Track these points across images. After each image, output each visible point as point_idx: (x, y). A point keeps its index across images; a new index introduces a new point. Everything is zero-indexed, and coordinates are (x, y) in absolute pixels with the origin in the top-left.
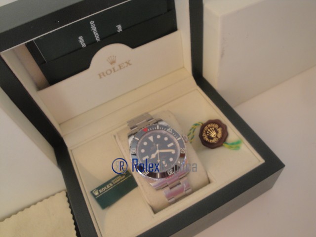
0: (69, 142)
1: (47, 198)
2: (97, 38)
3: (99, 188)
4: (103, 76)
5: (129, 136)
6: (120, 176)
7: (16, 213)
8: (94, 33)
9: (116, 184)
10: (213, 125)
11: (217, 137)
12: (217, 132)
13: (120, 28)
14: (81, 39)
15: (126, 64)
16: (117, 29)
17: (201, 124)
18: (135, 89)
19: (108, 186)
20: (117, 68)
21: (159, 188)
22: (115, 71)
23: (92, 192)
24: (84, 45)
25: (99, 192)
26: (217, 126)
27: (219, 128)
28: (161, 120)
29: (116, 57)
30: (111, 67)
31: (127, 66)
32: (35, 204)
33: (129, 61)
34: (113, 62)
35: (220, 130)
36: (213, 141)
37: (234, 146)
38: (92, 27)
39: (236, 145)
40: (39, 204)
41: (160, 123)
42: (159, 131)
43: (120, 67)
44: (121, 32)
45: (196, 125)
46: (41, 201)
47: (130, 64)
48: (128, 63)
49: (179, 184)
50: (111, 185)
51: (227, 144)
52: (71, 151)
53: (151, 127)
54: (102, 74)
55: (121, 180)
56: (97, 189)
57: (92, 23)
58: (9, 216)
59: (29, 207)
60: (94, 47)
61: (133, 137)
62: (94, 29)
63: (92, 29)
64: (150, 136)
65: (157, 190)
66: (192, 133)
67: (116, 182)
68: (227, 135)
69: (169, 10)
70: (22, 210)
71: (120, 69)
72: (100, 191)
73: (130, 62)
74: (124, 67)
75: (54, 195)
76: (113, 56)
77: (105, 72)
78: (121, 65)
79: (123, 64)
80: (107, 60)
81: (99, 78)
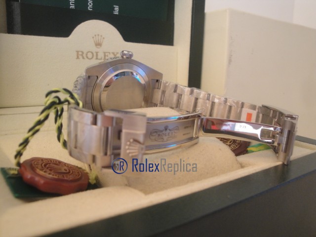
4: (80, 57)
20: (101, 55)
29: (104, 38)
30: (94, 49)
54: (80, 53)
76: (101, 36)
77: (85, 52)
78: (107, 54)
79: (110, 53)
80: (93, 38)
81: (76, 57)
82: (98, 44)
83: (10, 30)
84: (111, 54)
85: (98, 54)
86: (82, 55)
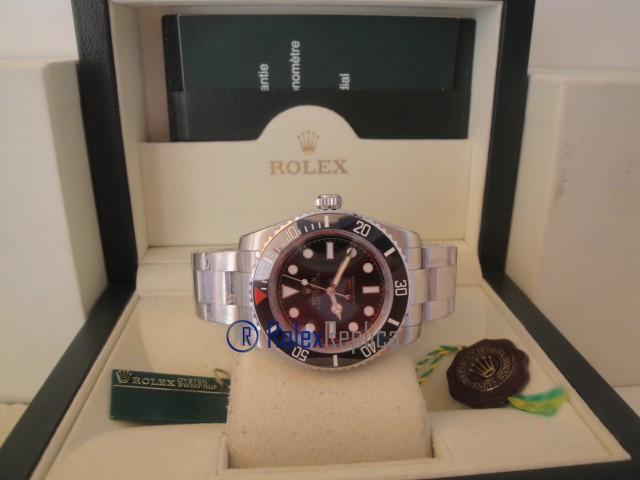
2: (296, 85)
3: (137, 374)
4: (278, 171)
6: (205, 382)
8: (294, 69)
10: (493, 350)
11: (495, 376)
13: (345, 82)
15: (333, 167)
16: (339, 80)
17: (460, 348)
19: (161, 383)
22: (306, 172)
23: (115, 371)
24: (265, 87)
25: (131, 380)
29: (318, 137)
30: (301, 156)
31: (336, 172)
33: (344, 161)
37: (537, 404)
38: (292, 54)
39: (547, 405)
43: (321, 166)
44: (346, 90)
45: (446, 348)
47: (344, 171)
51: (522, 397)
52: (139, 298)
54: (277, 165)
55: (201, 389)
57: (295, 44)
62: (295, 59)
63: (291, 57)
67: (186, 386)
69: (455, 88)
71: (320, 172)
73: (345, 166)
74: (329, 172)
76: (314, 133)
77: (285, 163)
78: (323, 164)
79: (329, 162)
80: (299, 137)
81: (270, 171)
82: (308, 148)
83: (175, 136)
84: (333, 163)
85: (309, 164)
86: (280, 168)
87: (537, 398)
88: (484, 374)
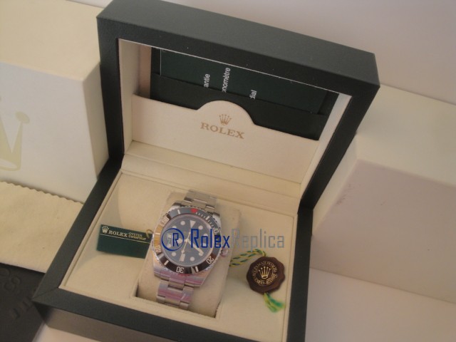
0: (126, 164)
1: (68, 199)
2: (225, 87)
3: (112, 228)
4: (205, 128)
5: (176, 204)
6: (141, 235)
7: (31, 188)
8: (225, 81)
9: (131, 238)
10: (273, 266)
12: (269, 276)
13: (254, 94)
14: (207, 77)
15: (236, 134)
16: (250, 93)
17: (263, 255)
18: (232, 166)
19: (121, 234)
20: (225, 130)
21: (158, 275)
22: (221, 132)
23: (102, 226)
24: (206, 85)
25: (108, 232)
26: (275, 270)
27: (275, 273)
28: (218, 215)
29: (230, 119)
31: (237, 137)
32: (53, 194)
33: (243, 133)
34: (224, 122)
35: (274, 276)
36: (259, 282)
37: (272, 304)
38: (225, 74)
39: (275, 305)
40: (56, 197)
41: (214, 217)
42: (205, 223)
43: (229, 132)
44: (253, 98)
45: (258, 251)
46: (60, 196)
47: (241, 137)
48: (240, 135)
49: (181, 289)
50: (126, 235)
51: (268, 295)
52: (121, 174)
53: (202, 213)
54: (205, 125)
55: (139, 239)
56: (109, 227)
57: (228, 70)
58: (24, 186)
59: (46, 192)
60: (215, 94)
61: (177, 207)
62: (226, 77)
64: (193, 219)
65: (156, 276)
66: (248, 256)
67: (132, 237)
68: (277, 288)
69: (319, 113)
70: (38, 190)
71: (228, 134)
72: (111, 232)
73: (243, 136)
74: (233, 136)
75: (75, 201)
76: (229, 117)
77: (210, 125)
78: (231, 131)
79: (234, 131)
80: (220, 116)
84: (236, 132)
85: (223, 129)
86: (207, 127)
87: (273, 301)
88: (262, 276)
